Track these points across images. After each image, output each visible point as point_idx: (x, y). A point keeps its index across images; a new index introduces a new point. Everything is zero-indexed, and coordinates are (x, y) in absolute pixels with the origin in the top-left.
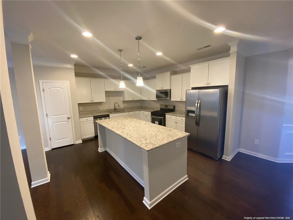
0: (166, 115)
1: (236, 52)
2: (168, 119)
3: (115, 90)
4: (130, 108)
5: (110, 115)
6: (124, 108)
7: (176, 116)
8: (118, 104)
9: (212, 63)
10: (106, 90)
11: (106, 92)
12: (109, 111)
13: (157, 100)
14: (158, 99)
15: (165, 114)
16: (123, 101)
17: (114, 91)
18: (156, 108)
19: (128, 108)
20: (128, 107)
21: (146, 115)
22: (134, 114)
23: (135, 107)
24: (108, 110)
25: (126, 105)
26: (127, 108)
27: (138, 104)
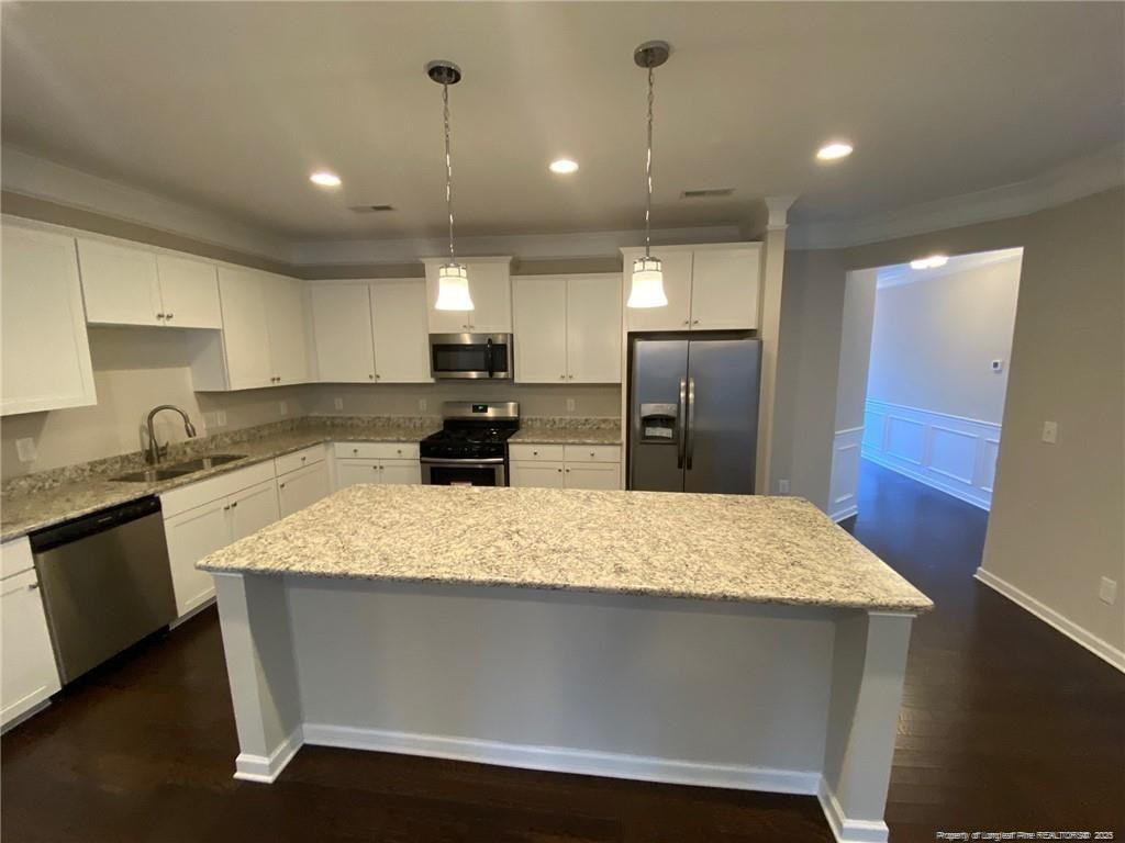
0: (511, 447)
1: (784, 234)
2: (520, 464)
3: (160, 323)
4: (245, 437)
5: (163, 498)
6: (214, 438)
7: (564, 444)
8: (186, 419)
9: (705, 251)
10: (91, 320)
11: (97, 332)
12: (111, 474)
13: (432, 381)
14: (439, 380)
15: (508, 444)
16: (197, 393)
17: (155, 327)
18: (410, 419)
19: (237, 438)
20: (235, 433)
21: (376, 463)
22: (300, 464)
23: (270, 425)
24: (103, 462)
25: (222, 419)
26: (226, 435)
27: (283, 410)
